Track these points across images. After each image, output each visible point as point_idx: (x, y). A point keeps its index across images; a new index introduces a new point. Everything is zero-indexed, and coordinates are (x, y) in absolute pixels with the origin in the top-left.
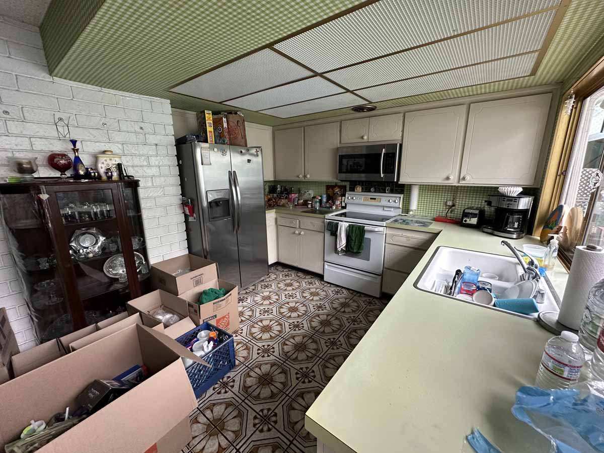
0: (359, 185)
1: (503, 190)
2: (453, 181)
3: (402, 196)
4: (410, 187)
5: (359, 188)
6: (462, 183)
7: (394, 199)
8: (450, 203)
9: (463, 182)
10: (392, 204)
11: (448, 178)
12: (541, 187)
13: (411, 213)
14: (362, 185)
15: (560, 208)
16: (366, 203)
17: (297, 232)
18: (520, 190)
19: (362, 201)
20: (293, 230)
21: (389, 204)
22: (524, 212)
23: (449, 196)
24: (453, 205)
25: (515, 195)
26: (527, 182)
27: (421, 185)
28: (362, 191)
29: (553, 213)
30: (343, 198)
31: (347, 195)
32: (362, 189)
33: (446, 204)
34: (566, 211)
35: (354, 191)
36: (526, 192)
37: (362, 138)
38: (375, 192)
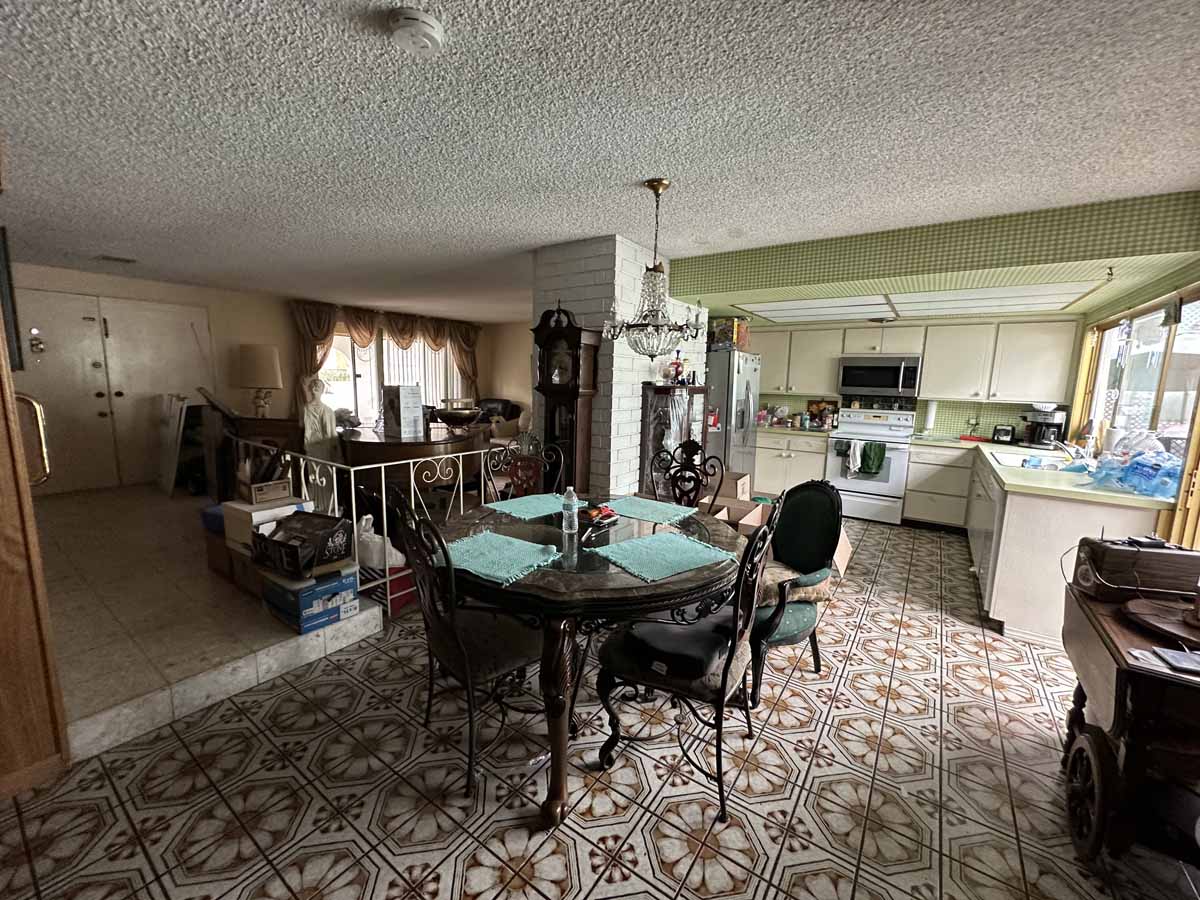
0: (856, 400)
1: (1037, 406)
2: (982, 398)
3: (914, 413)
4: (926, 403)
5: (857, 405)
6: (992, 400)
7: (905, 417)
8: (973, 421)
9: (994, 398)
10: (904, 423)
11: (977, 395)
12: (1072, 403)
13: (926, 433)
14: (861, 401)
15: (1090, 422)
16: (867, 421)
17: (784, 455)
18: (1055, 406)
19: (862, 419)
20: (777, 452)
21: (898, 423)
22: (1059, 426)
23: (973, 414)
24: (977, 424)
25: (1050, 410)
26: (1061, 400)
27: (940, 402)
28: (860, 408)
29: (1084, 428)
30: (836, 416)
31: (840, 413)
32: (861, 405)
33: (968, 422)
34: (1096, 425)
35: (850, 407)
36: (1060, 408)
37: (874, 348)
38: (879, 409)
